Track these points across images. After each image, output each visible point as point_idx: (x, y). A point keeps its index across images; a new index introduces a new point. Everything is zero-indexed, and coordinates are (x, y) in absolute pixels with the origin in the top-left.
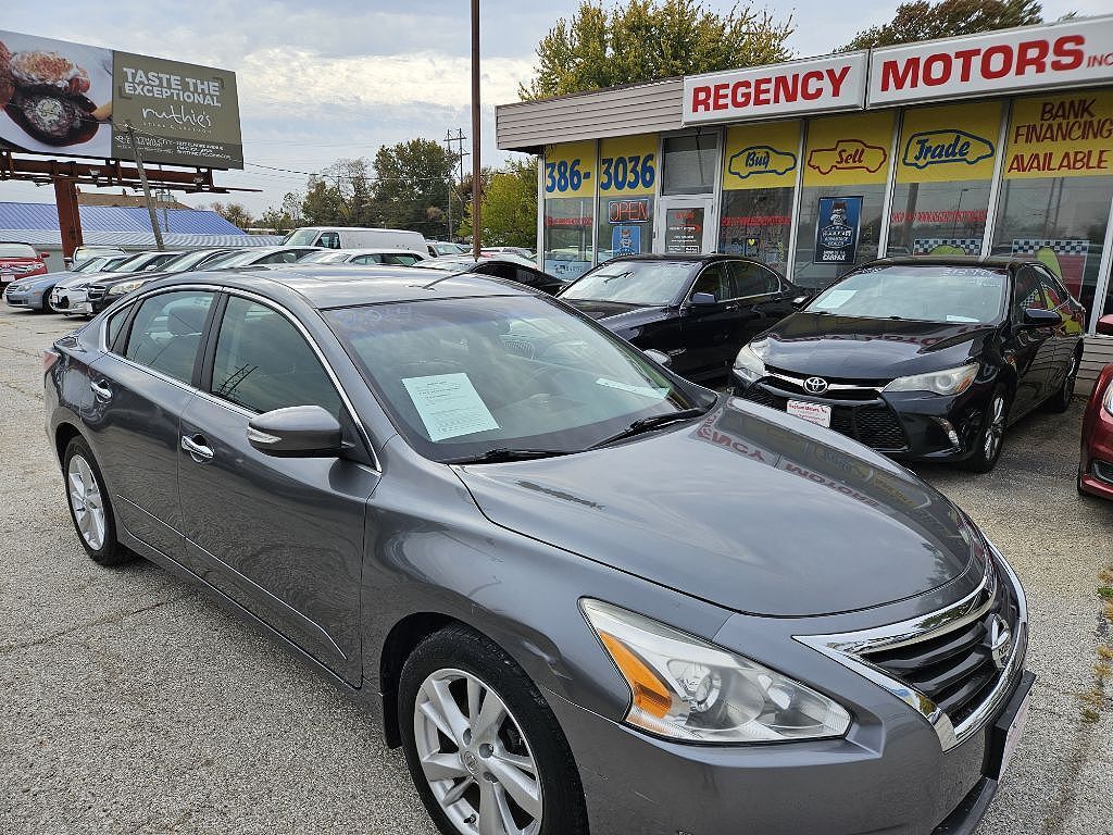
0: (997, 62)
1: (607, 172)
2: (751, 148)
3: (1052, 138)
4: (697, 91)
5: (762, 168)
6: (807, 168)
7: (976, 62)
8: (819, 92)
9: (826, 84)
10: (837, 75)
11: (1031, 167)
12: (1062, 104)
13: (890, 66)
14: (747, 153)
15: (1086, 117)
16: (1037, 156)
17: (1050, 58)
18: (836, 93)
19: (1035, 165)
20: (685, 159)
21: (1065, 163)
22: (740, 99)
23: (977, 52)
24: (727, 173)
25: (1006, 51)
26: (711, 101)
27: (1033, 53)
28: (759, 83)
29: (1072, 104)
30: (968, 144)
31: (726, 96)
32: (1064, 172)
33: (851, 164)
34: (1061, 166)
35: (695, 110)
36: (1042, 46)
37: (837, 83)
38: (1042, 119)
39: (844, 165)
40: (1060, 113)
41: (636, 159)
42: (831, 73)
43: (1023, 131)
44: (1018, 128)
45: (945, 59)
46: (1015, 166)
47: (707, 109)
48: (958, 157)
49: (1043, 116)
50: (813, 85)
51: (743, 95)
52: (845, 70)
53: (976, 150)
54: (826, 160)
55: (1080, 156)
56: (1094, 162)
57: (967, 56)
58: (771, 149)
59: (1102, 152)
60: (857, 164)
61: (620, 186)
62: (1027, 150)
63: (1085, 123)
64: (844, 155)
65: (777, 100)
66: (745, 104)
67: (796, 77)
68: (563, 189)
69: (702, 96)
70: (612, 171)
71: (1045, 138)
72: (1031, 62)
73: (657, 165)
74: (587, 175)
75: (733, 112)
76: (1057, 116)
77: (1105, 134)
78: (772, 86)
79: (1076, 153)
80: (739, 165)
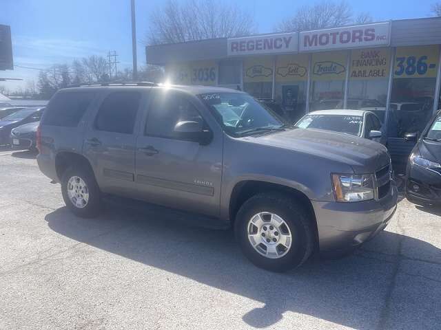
0: (345, 37)
3: (366, 65)
4: (233, 43)
5: (259, 74)
6: (277, 75)
7: (338, 37)
8: (281, 46)
9: (283, 43)
10: (287, 40)
12: (368, 53)
13: (307, 38)
14: (253, 68)
16: (361, 71)
17: (363, 37)
19: (360, 75)
21: (371, 74)
24: (245, 76)
27: (357, 34)
28: (257, 41)
31: (244, 46)
32: (371, 77)
33: (294, 73)
35: (232, 51)
36: (361, 32)
39: (291, 73)
41: (207, 70)
43: (355, 62)
45: (327, 35)
46: (353, 75)
48: (333, 71)
49: (362, 57)
50: (278, 43)
51: (251, 46)
52: (291, 38)
55: (376, 72)
56: (381, 74)
57: (334, 35)
58: (263, 67)
59: (383, 70)
60: (296, 73)
61: (201, 80)
62: (357, 69)
65: (265, 48)
66: (252, 49)
67: (271, 40)
69: (235, 45)
70: (197, 74)
71: (363, 65)
72: (357, 37)
73: (216, 72)
75: (247, 53)
76: (367, 57)
77: (384, 64)
78: (262, 43)
79: (374, 70)
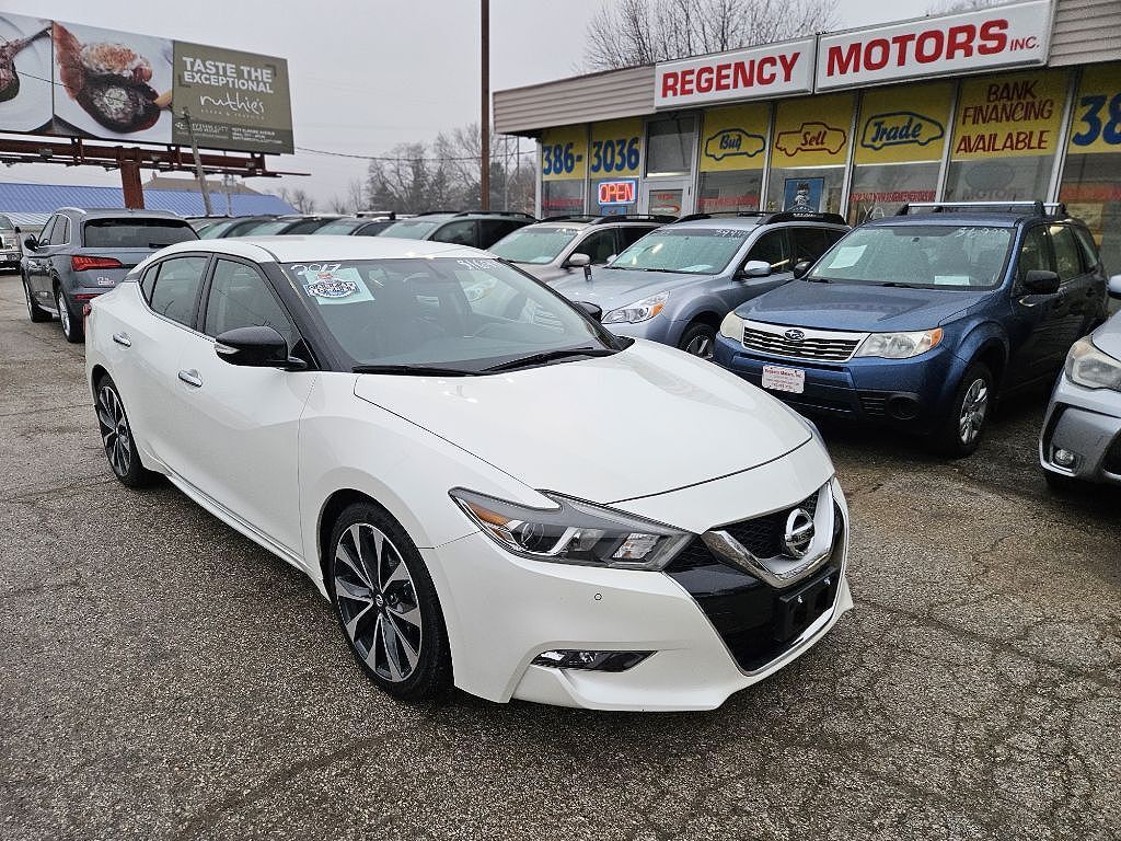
0: (929, 47)
1: (597, 155)
2: (724, 132)
3: (996, 119)
4: (667, 77)
5: (735, 150)
6: (775, 150)
7: (911, 46)
8: (773, 76)
9: (779, 69)
10: (789, 60)
11: (977, 148)
12: (1007, 86)
13: (834, 52)
14: (720, 137)
15: (1029, 99)
16: (982, 137)
17: (977, 42)
18: (788, 78)
19: (981, 146)
20: (666, 142)
21: (1008, 144)
22: (704, 85)
23: (911, 37)
24: (704, 155)
25: (937, 35)
26: (678, 87)
27: (961, 38)
28: (720, 68)
29: (1016, 84)
30: (920, 126)
31: (691, 82)
32: (1008, 153)
33: (815, 146)
34: (1005, 147)
35: (665, 95)
36: (970, 30)
37: (788, 68)
38: (989, 101)
39: (808, 147)
40: (1005, 95)
41: (622, 142)
42: (783, 58)
43: (971, 112)
44: (966, 110)
45: (884, 44)
46: (963, 146)
47: (675, 94)
48: (911, 139)
49: (989, 98)
50: (768, 70)
51: (707, 80)
52: (796, 56)
53: (928, 131)
54: (792, 142)
55: (1022, 137)
56: (1034, 143)
57: (902, 41)
58: (744, 132)
59: (1042, 133)
60: (820, 146)
61: (608, 169)
62: (973, 131)
63: (1028, 103)
64: (809, 138)
65: (736, 86)
66: (708, 89)
67: (752, 63)
68: (558, 171)
69: (671, 82)
70: (601, 154)
71: (990, 119)
72: (960, 46)
73: (641, 148)
74: (580, 158)
75: (697, 98)
76: (1002, 98)
77: (1046, 115)
78: (731, 72)
79: (1019, 134)
80: (714, 148)
